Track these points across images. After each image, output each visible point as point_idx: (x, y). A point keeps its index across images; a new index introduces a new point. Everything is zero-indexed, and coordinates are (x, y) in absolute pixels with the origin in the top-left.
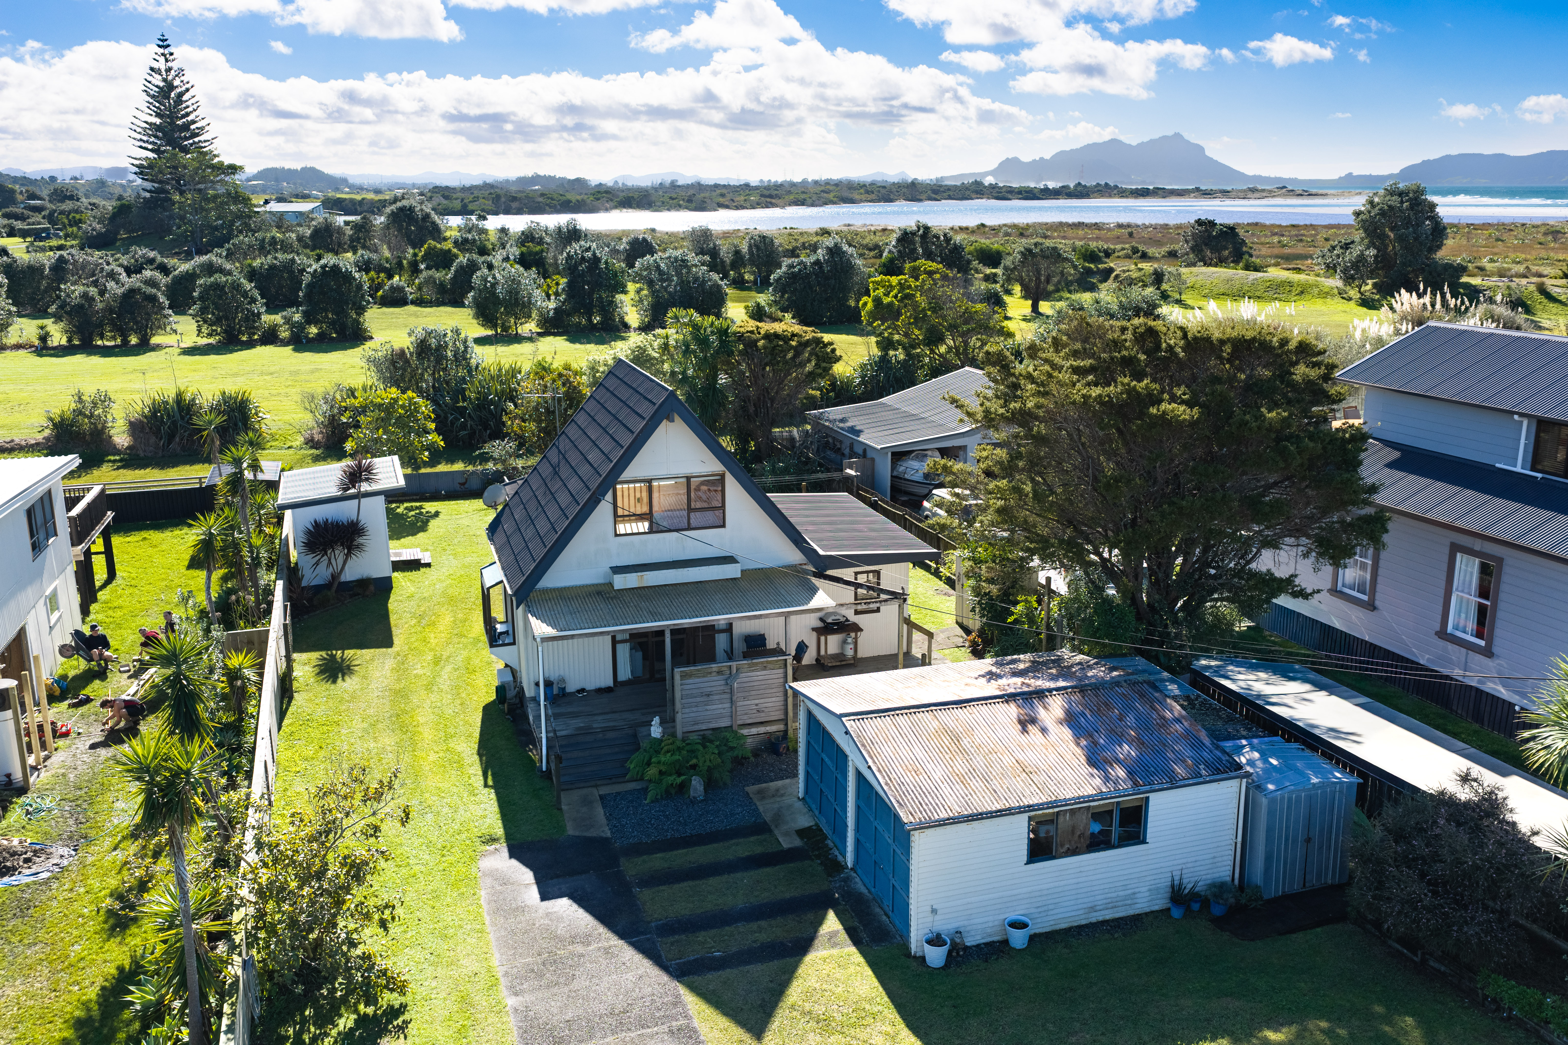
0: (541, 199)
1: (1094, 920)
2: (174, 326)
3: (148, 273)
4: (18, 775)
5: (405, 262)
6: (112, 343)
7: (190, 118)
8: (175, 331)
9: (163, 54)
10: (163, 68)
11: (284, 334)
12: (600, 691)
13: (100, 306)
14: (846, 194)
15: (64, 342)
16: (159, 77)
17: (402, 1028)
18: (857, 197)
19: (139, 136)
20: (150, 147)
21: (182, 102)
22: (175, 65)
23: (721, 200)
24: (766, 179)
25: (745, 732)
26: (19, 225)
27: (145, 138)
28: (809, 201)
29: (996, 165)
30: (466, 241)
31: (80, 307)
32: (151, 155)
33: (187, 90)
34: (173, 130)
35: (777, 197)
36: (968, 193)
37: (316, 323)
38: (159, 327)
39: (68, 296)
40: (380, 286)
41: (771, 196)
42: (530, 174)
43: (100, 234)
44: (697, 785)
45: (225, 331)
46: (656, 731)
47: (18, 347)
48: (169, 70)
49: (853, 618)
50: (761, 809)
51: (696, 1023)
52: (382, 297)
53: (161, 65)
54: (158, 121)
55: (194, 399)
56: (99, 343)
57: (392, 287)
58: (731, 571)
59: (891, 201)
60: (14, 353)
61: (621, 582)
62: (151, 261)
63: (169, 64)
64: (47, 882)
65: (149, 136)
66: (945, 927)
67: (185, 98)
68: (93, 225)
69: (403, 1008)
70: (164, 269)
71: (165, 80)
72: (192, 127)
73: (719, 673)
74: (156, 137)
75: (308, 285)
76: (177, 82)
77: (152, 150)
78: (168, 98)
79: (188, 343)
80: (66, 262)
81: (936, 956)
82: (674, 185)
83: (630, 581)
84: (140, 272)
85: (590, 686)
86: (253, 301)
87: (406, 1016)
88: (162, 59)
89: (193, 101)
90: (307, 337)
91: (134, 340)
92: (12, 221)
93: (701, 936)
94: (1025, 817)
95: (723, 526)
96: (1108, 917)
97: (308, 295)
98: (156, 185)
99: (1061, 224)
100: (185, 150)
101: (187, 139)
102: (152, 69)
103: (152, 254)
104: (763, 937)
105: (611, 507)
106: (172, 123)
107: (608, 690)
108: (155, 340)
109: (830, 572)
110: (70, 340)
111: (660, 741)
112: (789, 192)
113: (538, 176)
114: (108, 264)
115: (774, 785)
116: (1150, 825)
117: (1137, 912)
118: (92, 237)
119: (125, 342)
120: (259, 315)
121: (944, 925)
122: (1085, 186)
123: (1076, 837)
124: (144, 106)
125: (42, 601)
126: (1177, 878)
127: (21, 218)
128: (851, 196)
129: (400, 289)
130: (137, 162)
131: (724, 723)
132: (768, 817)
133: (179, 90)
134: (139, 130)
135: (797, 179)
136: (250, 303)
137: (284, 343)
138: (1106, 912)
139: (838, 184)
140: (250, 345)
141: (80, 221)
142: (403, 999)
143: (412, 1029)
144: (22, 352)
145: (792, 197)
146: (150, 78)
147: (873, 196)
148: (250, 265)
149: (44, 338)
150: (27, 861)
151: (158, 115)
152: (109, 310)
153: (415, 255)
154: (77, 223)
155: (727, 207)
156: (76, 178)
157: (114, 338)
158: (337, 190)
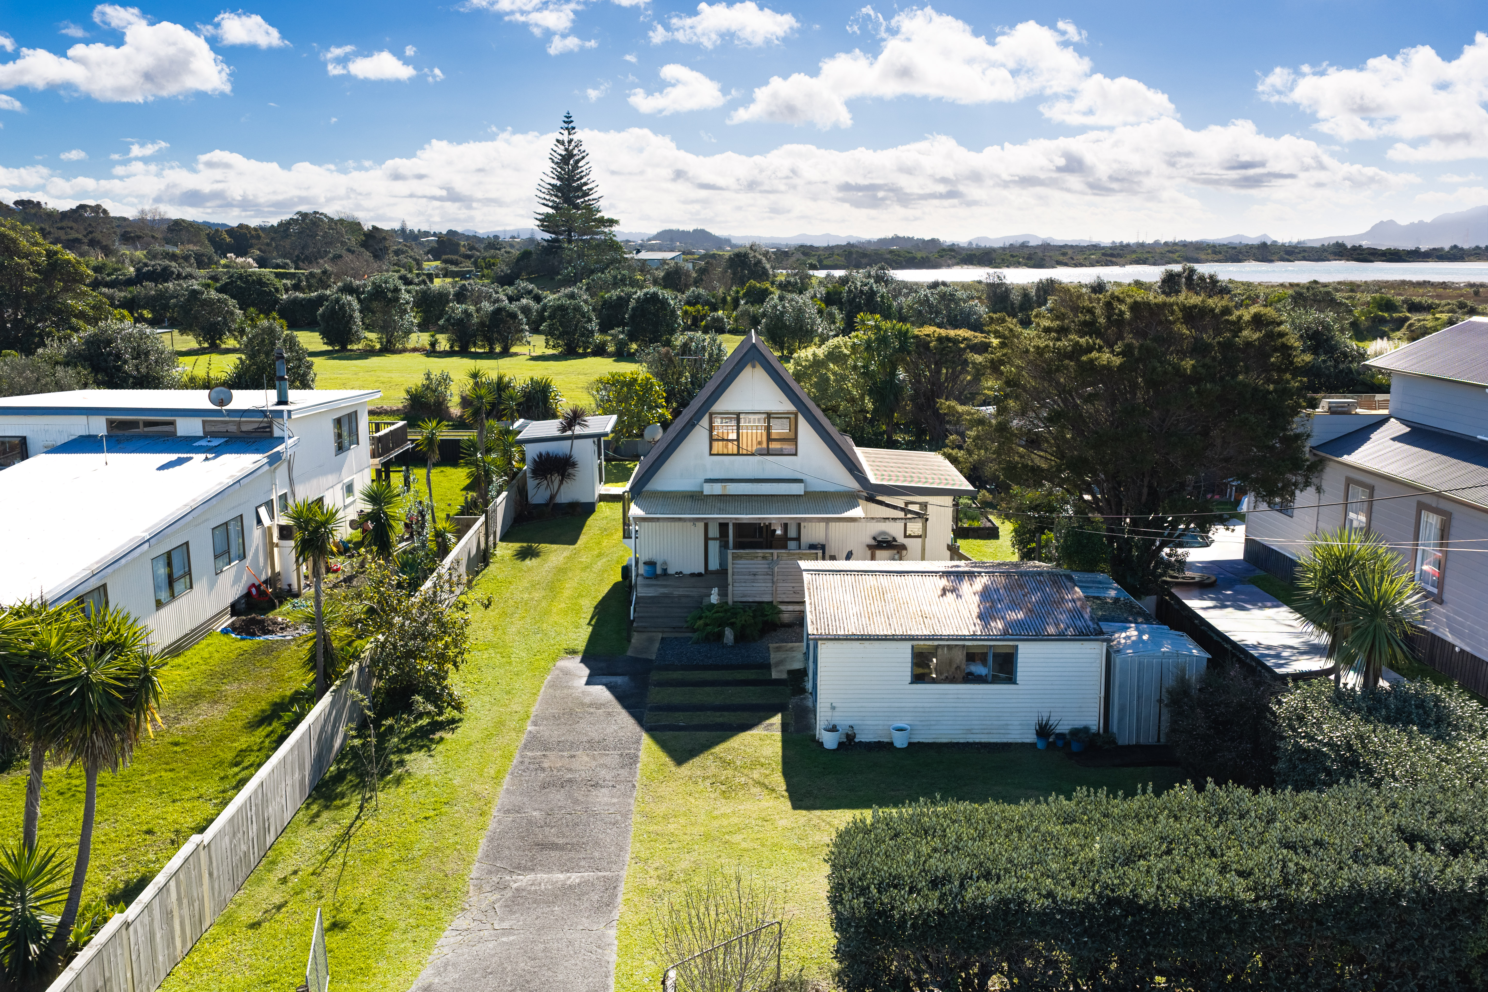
0: (889, 256)
1: (971, 741)
2: (529, 339)
3: (524, 301)
4: (295, 587)
5: (729, 298)
6: (482, 351)
7: (583, 181)
8: (529, 343)
9: (567, 128)
10: (566, 140)
11: (611, 349)
12: (693, 575)
13: (475, 320)
14: (1191, 254)
15: (447, 348)
16: (562, 147)
17: (453, 730)
18: (1203, 257)
19: (543, 196)
20: (551, 204)
21: (578, 168)
22: (575, 137)
23: (1061, 258)
24: (1118, 241)
25: (783, 608)
26: (454, 268)
27: (548, 197)
28: (1151, 260)
29: (1369, 228)
30: (789, 282)
31: (461, 320)
32: (551, 211)
33: (583, 158)
34: (569, 191)
35: (1119, 256)
36: (1325, 254)
37: (636, 341)
38: (518, 339)
39: (453, 311)
40: (703, 317)
41: (1112, 255)
42: (890, 235)
43: (506, 275)
44: (729, 635)
45: (566, 344)
46: (714, 599)
47: (415, 350)
48: (570, 142)
49: (901, 539)
50: (772, 656)
51: (640, 754)
52: (705, 326)
53: (565, 138)
54: (558, 183)
55: (509, 382)
56: (473, 350)
57: (713, 318)
58: (797, 489)
59: (1240, 261)
60: (411, 354)
61: (709, 489)
62: (530, 292)
63: (571, 137)
64: (289, 641)
65: (551, 195)
66: (842, 723)
67: (580, 164)
68: (502, 268)
69: (461, 720)
70: (538, 299)
71: (566, 150)
72: (584, 188)
73: (764, 558)
74: (556, 196)
75: (633, 309)
76: (575, 152)
77: (552, 207)
78: (568, 164)
79: (538, 352)
80: (467, 290)
81: (829, 740)
82: (1024, 246)
83: (717, 489)
84: (519, 300)
85: (687, 571)
86: (590, 320)
87: (459, 724)
88: (566, 132)
89: (587, 166)
90: (628, 351)
91: (498, 349)
92: (449, 265)
93: (677, 714)
94: (908, 645)
95: (796, 454)
96: (983, 741)
97: (632, 317)
98: (553, 236)
99: (1403, 283)
100: (577, 207)
101: (579, 197)
102: (558, 141)
103: (531, 286)
104: (720, 720)
105: (707, 433)
106: (570, 185)
107: (700, 575)
108: (513, 350)
109: (879, 498)
110: (451, 347)
111: (714, 605)
112: (1134, 252)
113: (898, 238)
114: (497, 293)
115: (791, 645)
116: (1019, 669)
117: (1010, 741)
118: (501, 277)
119: (492, 349)
120: (592, 332)
121: (843, 720)
122: (1462, 249)
123: (953, 669)
124: (548, 171)
125: (340, 485)
126: (1045, 719)
127: (456, 263)
128: (1197, 256)
129: (719, 320)
130: (540, 217)
131: (767, 598)
132: (772, 661)
133: (577, 158)
134: (543, 190)
135: (1150, 240)
136: (587, 322)
137: (609, 355)
138: (982, 736)
139: (1185, 245)
140: (584, 355)
141: (494, 264)
142: (461, 716)
143: (459, 730)
144: (416, 354)
145: (1134, 256)
146: (555, 148)
147: (1220, 257)
148: (602, 297)
149: (433, 344)
150: (282, 629)
151: (559, 178)
152: (482, 324)
153: (738, 292)
154: (489, 266)
155: (1066, 265)
156: (513, 237)
157: (483, 346)
158: (720, 248)
